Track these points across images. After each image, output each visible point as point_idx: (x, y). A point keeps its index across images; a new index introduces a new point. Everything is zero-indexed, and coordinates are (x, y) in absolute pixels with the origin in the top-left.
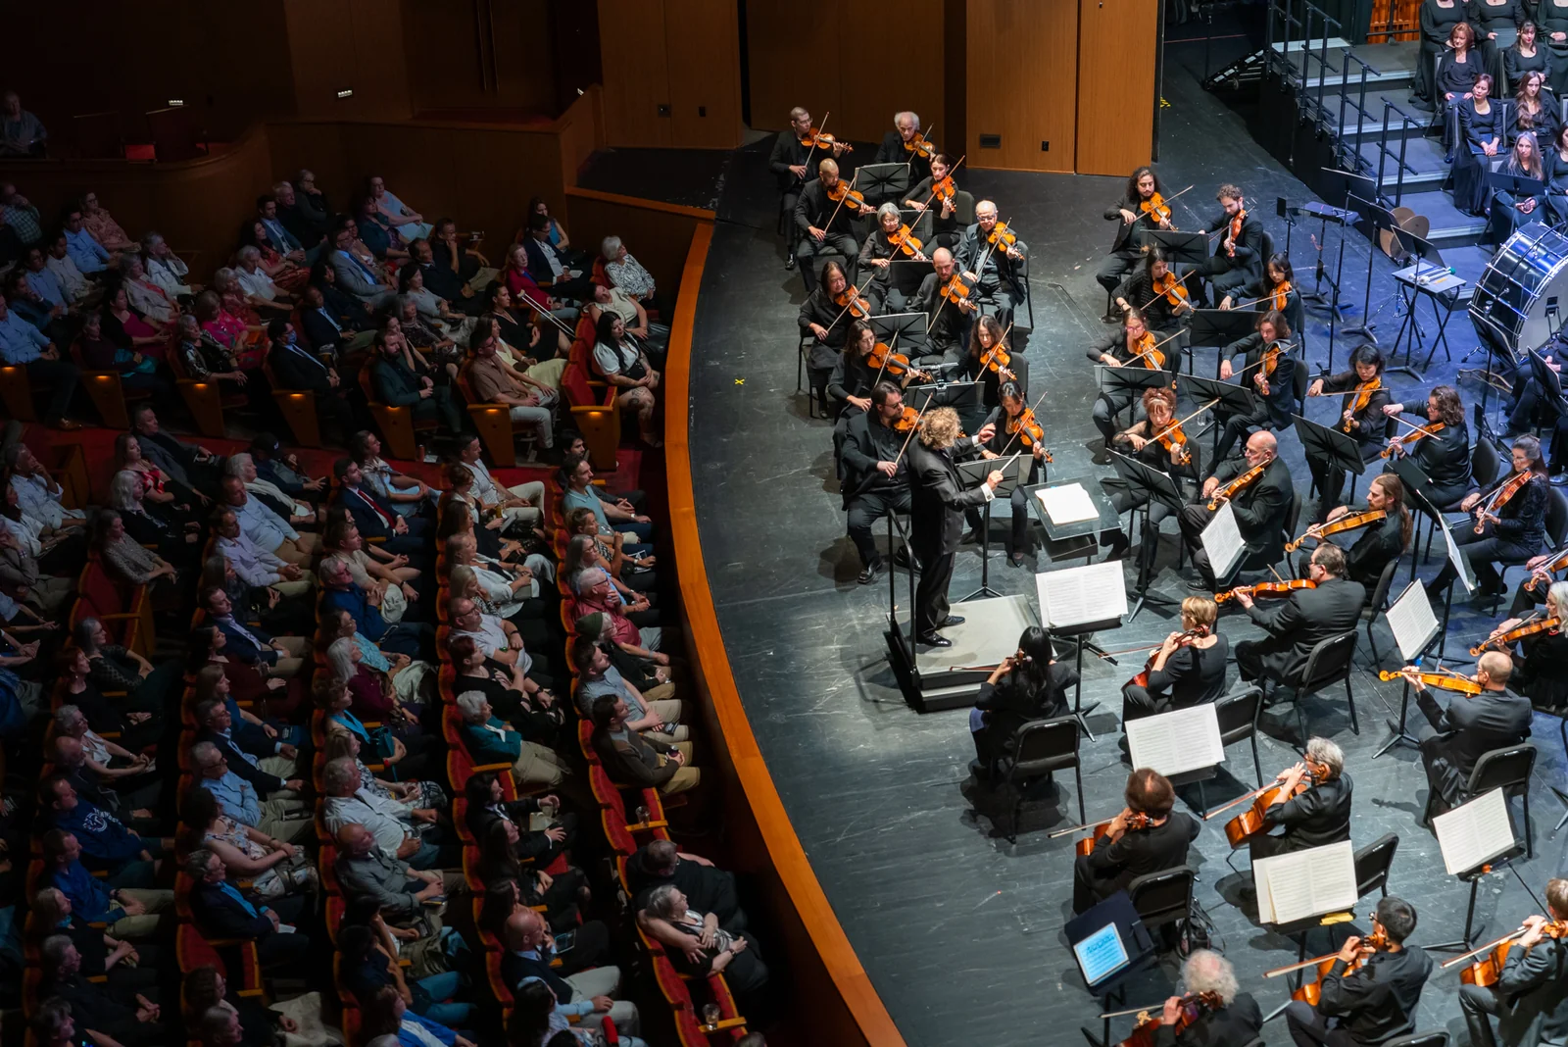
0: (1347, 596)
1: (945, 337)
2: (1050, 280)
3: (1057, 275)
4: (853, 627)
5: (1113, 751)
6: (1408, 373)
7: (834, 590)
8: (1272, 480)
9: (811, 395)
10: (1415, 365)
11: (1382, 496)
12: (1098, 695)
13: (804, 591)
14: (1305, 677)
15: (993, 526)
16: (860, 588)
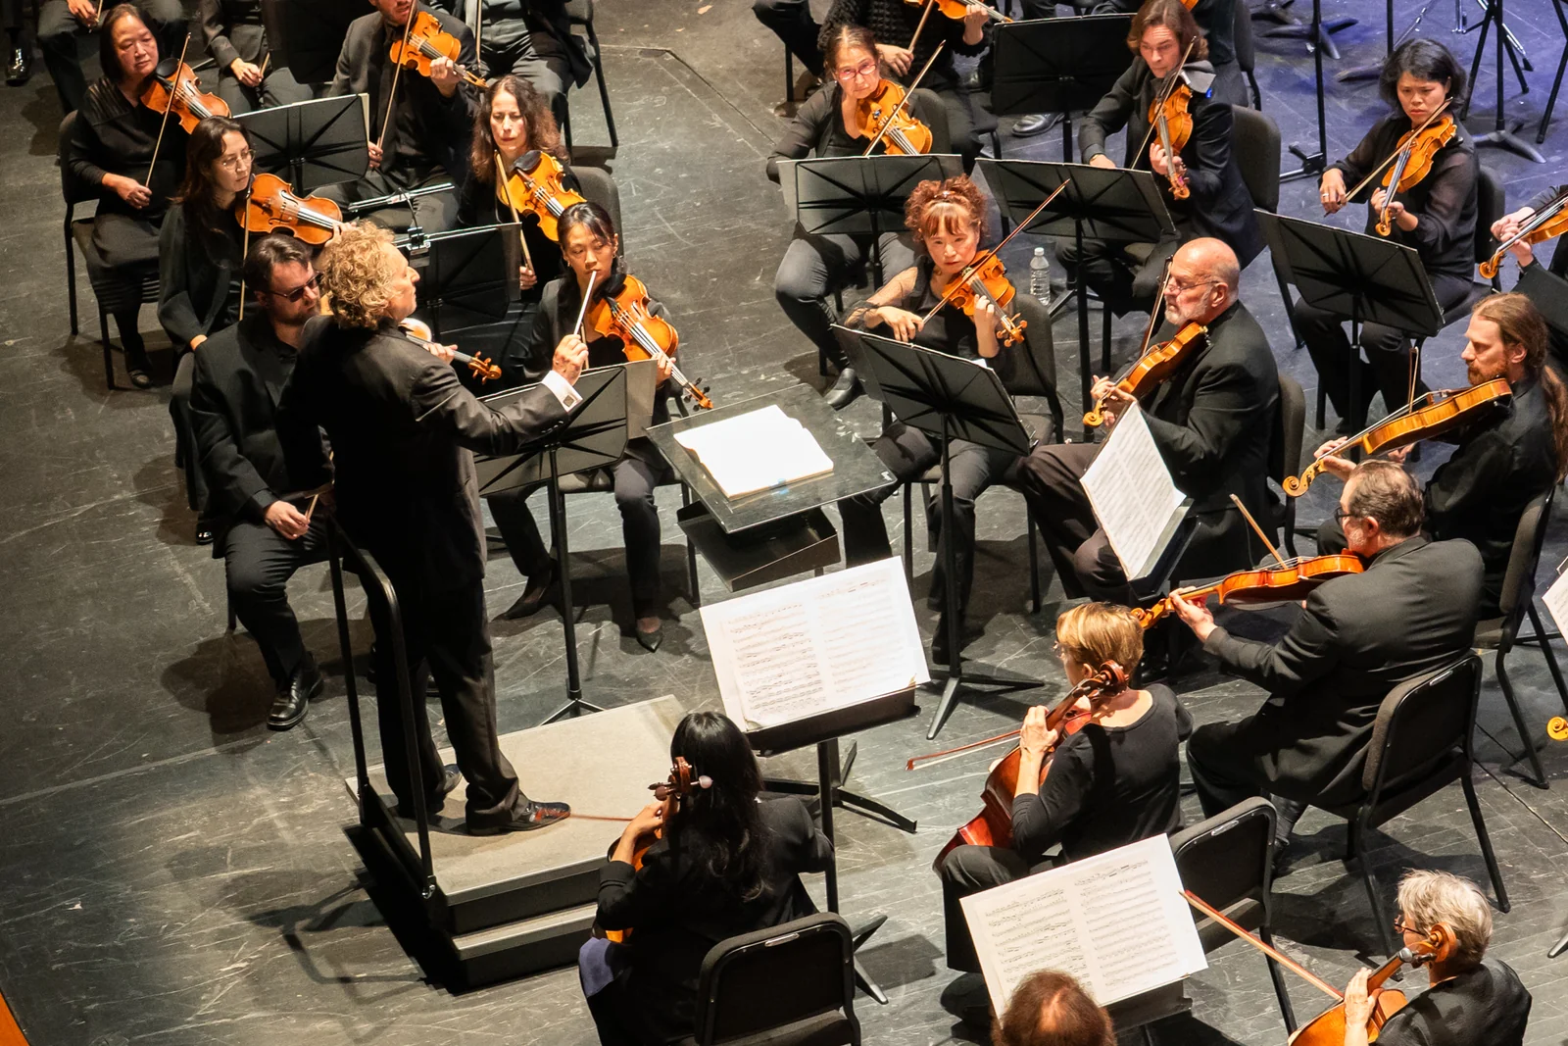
0: (1440, 579)
1: (411, 161)
2: (642, 43)
3: (659, 30)
4: (270, 825)
5: (933, 1018)
6: (1504, 146)
7: (212, 751)
8: (1228, 349)
9: (105, 341)
10: (1518, 129)
11: (1498, 347)
12: (881, 901)
13: (140, 761)
14: (1369, 775)
15: (577, 570)
16: (275, 740)
